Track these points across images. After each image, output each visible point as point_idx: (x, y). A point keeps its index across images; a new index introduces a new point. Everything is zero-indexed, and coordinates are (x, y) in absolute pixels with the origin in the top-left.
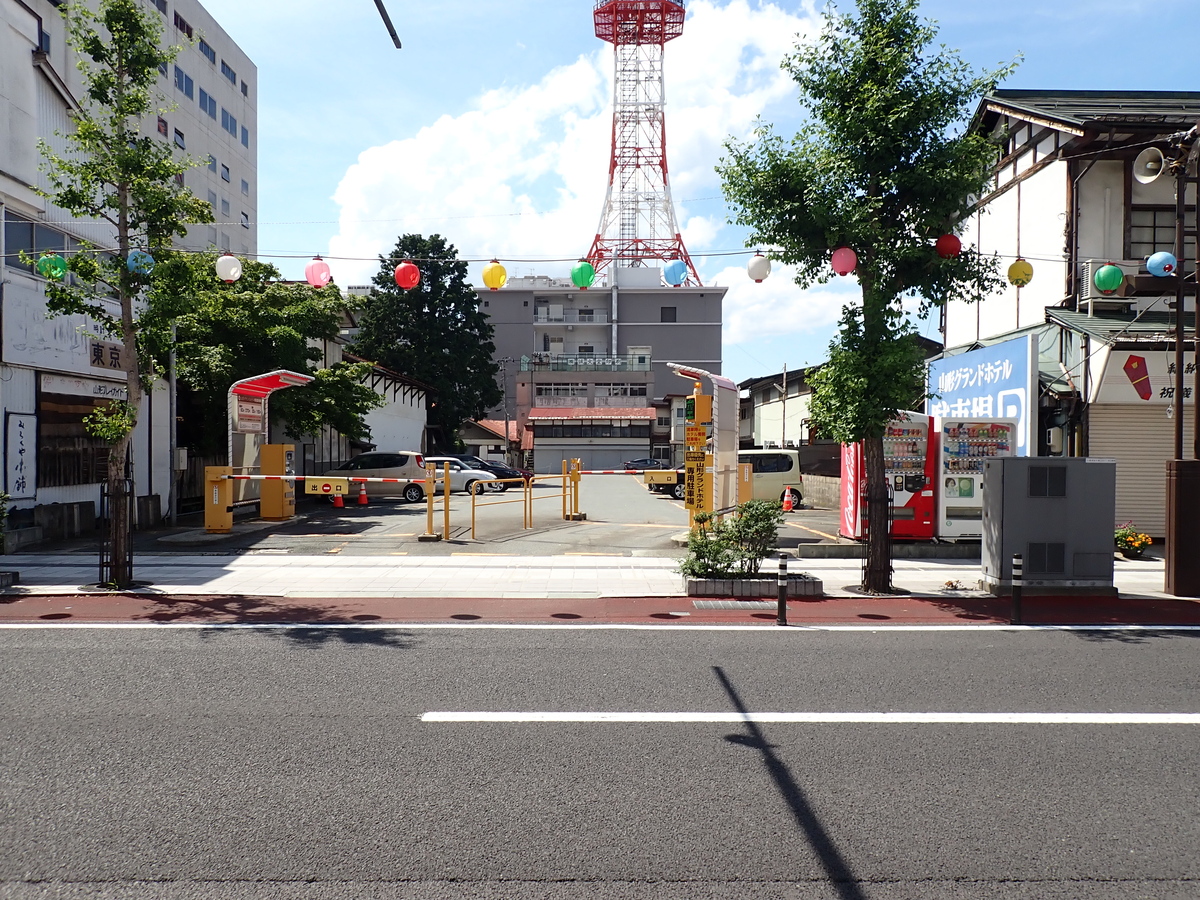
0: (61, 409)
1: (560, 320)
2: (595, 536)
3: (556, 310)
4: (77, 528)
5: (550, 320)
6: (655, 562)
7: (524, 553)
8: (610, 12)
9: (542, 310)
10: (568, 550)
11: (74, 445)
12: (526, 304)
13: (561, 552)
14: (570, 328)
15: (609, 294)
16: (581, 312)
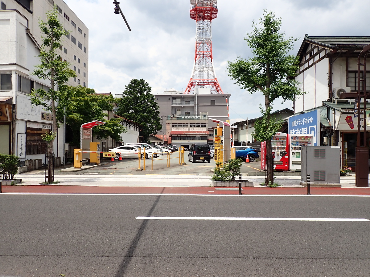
0: (33, 132)
1: (179, 104)
2: (188, 170)
3: (179, 101)
4: (37, 167)
5: (176, 104)
6: (205, 177)
7: (167, 174)
8: (195, 11)
9: (174, 101)
10: (180, 173)
11: (36, 143)
12: (169, 99)
13: (178, 174)
14: (183, 107)
15: (195, 96)
16: (186, 101)
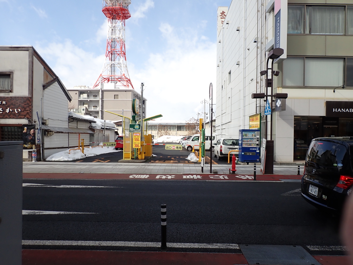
1: (86, 98)
3: (85, 96)
5: (83, 98)
8: (107, 10)
9: (82, 95)
12: (76, 93)
14: (89, 101)
15: (99, 91)
16: (94, 96)
